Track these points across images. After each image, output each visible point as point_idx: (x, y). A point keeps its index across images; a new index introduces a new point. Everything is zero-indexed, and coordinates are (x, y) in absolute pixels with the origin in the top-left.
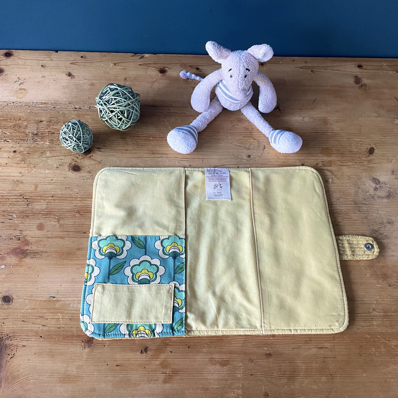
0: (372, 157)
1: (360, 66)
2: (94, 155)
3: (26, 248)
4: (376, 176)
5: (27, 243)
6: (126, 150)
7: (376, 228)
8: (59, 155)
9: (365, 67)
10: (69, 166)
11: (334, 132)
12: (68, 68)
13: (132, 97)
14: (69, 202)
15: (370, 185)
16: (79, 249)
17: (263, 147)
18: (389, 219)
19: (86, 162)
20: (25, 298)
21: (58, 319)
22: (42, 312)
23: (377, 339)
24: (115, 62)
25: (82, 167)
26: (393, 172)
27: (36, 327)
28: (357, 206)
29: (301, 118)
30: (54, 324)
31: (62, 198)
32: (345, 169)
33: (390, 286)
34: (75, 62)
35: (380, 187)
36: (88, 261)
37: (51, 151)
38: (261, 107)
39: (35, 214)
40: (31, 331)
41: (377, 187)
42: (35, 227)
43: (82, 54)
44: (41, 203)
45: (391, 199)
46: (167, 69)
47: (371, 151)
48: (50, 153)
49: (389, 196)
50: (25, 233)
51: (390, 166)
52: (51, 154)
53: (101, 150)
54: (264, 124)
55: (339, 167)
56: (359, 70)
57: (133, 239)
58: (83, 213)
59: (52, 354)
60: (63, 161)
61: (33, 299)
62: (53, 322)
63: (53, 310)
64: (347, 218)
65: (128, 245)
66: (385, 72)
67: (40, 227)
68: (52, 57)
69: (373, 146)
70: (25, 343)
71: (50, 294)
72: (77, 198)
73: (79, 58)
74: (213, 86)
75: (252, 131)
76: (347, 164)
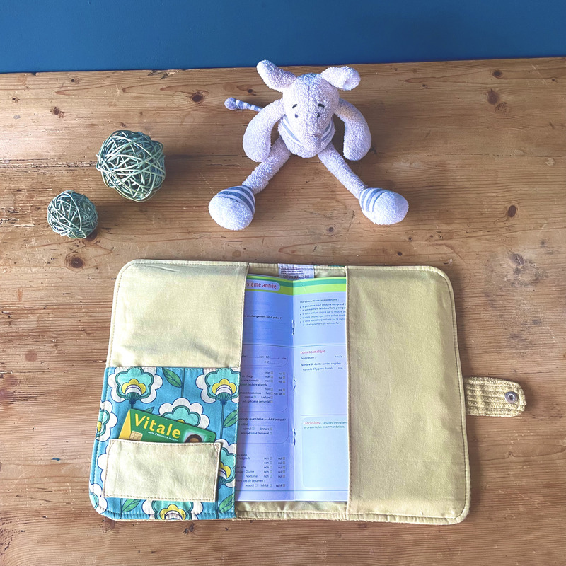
0: (512, 221)
1: (497, 74)
2: (102, 240)
3: (13, 389)
4: (519, 250)
5: (13, 381)
6: (149, 229)
7: (515, 332)
8: (49, 242)
9: (505, 74)
10: (66, 260)
11: (456, 183)
12: (53, 101)
13: (150, 151)
14: (70, 315)
15: (509, 266)
16: (88, 387)
17: (351, 215)
18: (535, 317)
19: (90, 253)
20: (17, 462)
21: (66, 490)
22: (43, 482)
23: (513, 496)
24: (124, 86)
25: (85, 260)
26: (543, 243)
27: (36, 504)
28: (490, 298)
29: (408, 165)
30: (61, 497)
31: (59, 311)
32: (472, 242)
33: (534, 418)
34: (63, 89)
35: (523, 267)
36: (102, 405)
37: (37, 237)
38: (347, 152)
39: (21, 337)
40: (31, 509)
41: (519, 267)
42: (22, 356)
43: (73, 75)
44: (29, 320)
45: (539, 285)
46: (204, 94)
47: (512, 212)
48: (37, 240)
49: (536, 281)
50: (9, 366)
51: (539, 234)
52: (38, 243)
53: (112, 231)
54: (352, 180)
55: (464, 240)
56: (495, 80)
57: (165, 372)
58: (90, 332)
59: (61, 541)
60: (56, 252)
61: (28, 463)
62: (60, 495)
63: (58, 479)
64: (474, 319)
65: (158, 381)
66: (535, 81)
67: (31, 356)
68: (26, 83)
69: (514, 203)
70: (22, 527)
71: (53, 456)
72: (81, 308)
73: (68, 83)
74: (273, 122)
75: (334, 189)
76: (474, 234)
